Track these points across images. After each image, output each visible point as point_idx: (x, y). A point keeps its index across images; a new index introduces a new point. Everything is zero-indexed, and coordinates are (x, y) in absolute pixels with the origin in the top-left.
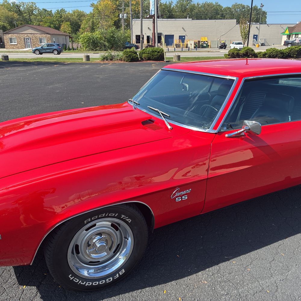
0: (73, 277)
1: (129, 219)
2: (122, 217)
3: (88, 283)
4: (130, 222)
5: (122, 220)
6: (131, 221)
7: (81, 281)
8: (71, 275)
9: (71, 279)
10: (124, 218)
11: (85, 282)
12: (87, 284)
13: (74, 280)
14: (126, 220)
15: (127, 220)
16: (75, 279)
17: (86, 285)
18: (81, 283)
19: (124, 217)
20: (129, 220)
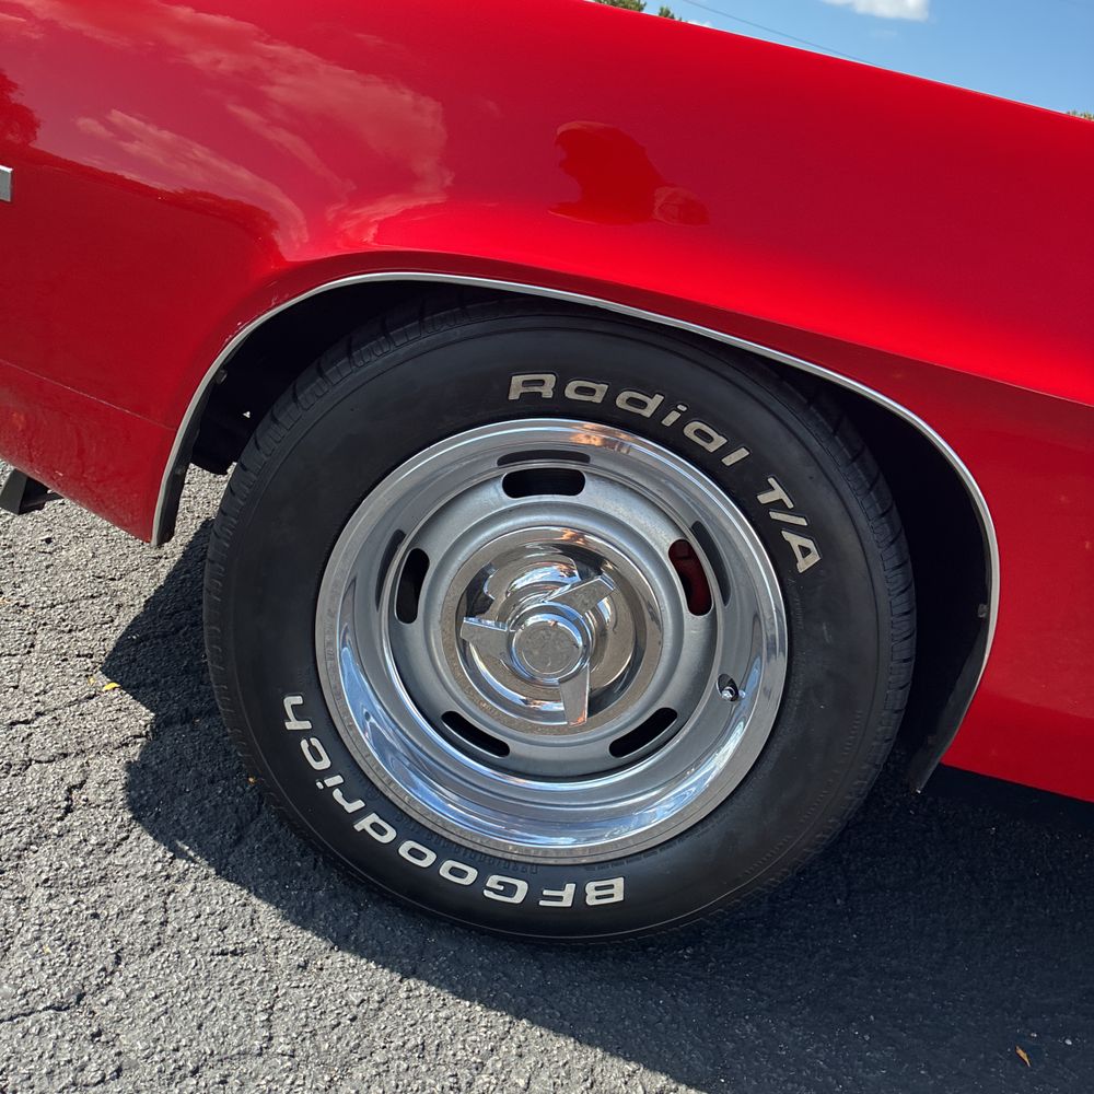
0: (307, 725)
1: (809, 544)
2: (764, 498)
3: (373, 818)
4: (803, 565)
5: (759, 518)
6: (814, 558)
7: (338, 779)
8: (298, 700)
9: (293, 725)
10: (774, 515)
11: (359, 804)
12: (363, 824)
13: (304, 744)
14: (787, 535)
15: (795, 541)
16: (314, 741)
17: (358, 827)
18: (337, 794)
19: (779, 505)
20: (805, 551)
